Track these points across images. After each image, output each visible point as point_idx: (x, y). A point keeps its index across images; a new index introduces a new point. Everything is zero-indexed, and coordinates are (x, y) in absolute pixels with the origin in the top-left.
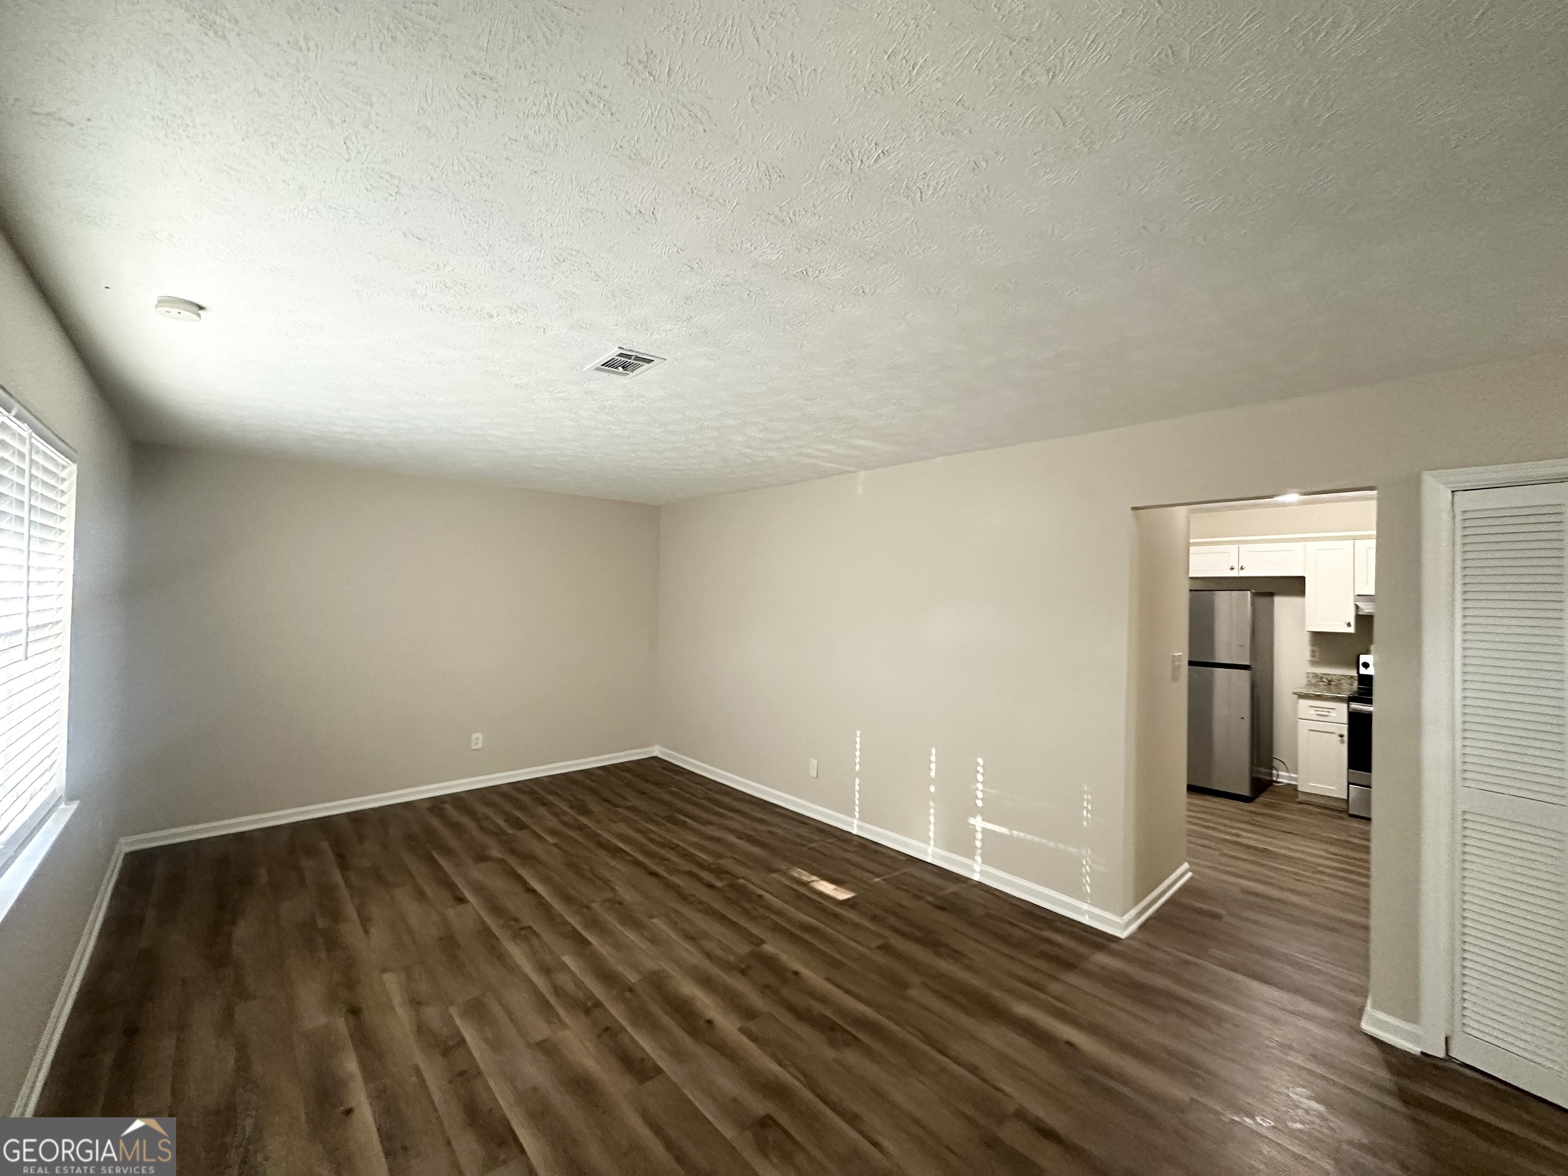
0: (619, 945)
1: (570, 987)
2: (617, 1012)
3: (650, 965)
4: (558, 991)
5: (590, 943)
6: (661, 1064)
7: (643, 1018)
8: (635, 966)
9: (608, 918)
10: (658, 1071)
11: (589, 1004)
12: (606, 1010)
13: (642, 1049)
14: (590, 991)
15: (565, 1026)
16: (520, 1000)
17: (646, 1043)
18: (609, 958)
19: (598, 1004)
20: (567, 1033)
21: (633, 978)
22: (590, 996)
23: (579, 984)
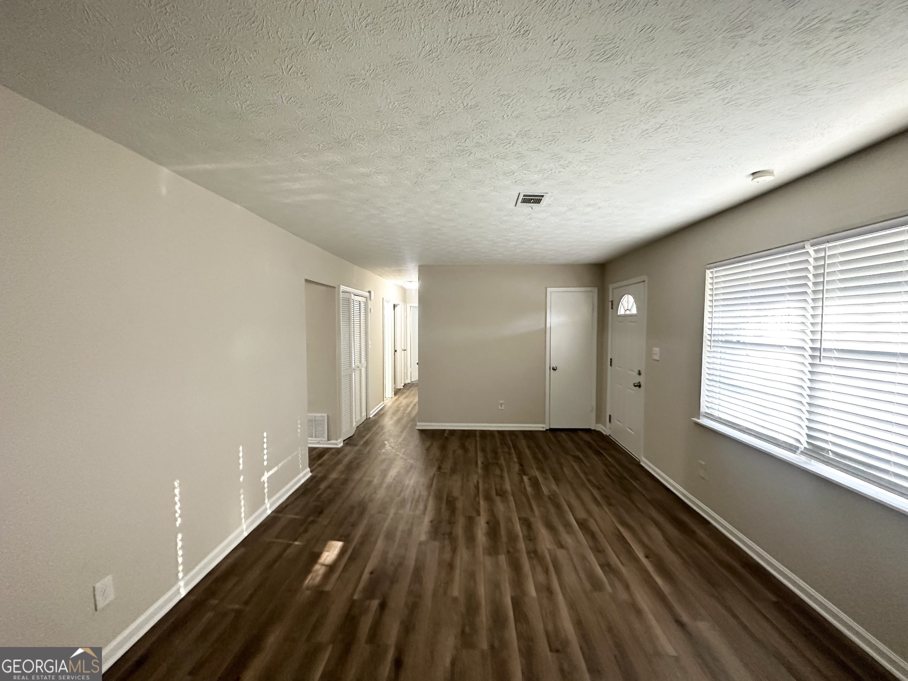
0: (496, 586)
1: (539, 569)
2: (522, 545)
3: (488, 561)
4: (546, 571)
5: (513, 598)
6: (517, 519)
7: (512, 538)
8: (497, 564)
9: (484, 619)
10: (520, 519)
11: (532, 555)
12: (526, 548)
13: (521, 527)
14: (529, 561)
15: (549, 550)
16: (570, 578)
17: (518, 528)
18: (507, 578)
19: (528, 553)
20: (549, 546)
21: (503, 558)
22: (530, 558)
23: (533, 568)
